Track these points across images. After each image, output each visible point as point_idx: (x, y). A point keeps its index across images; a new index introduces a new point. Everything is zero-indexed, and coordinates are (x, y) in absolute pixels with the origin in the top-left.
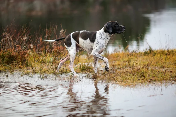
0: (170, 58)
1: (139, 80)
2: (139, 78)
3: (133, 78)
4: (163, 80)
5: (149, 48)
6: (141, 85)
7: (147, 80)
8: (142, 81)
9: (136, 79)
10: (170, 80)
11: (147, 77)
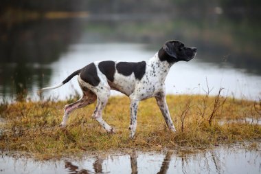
0: (112, 110)
1: (67, 148)
2: (67, 145)
3: (55, 145)
4: (109, 147)
5: (75, 94)
6: (72, 156)
7: (80, 148)
8: (73, 149)
9: (61, 146)
10: (119, 146)
11: (80, 142)
